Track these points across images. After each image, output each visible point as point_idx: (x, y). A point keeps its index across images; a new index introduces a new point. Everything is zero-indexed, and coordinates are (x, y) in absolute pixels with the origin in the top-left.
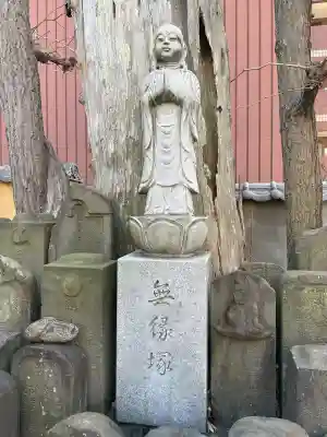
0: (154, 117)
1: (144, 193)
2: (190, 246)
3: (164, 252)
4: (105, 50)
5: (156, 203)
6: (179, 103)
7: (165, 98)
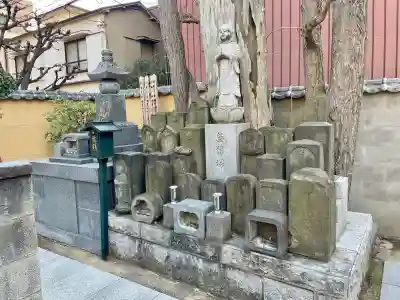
0: (219, 66)
1: (218, 97)
2: (231, 119)
3: (222, 122)
4: (208, 30)
5: (222, 102)
6: (228, 59)
7: (222, 58)
